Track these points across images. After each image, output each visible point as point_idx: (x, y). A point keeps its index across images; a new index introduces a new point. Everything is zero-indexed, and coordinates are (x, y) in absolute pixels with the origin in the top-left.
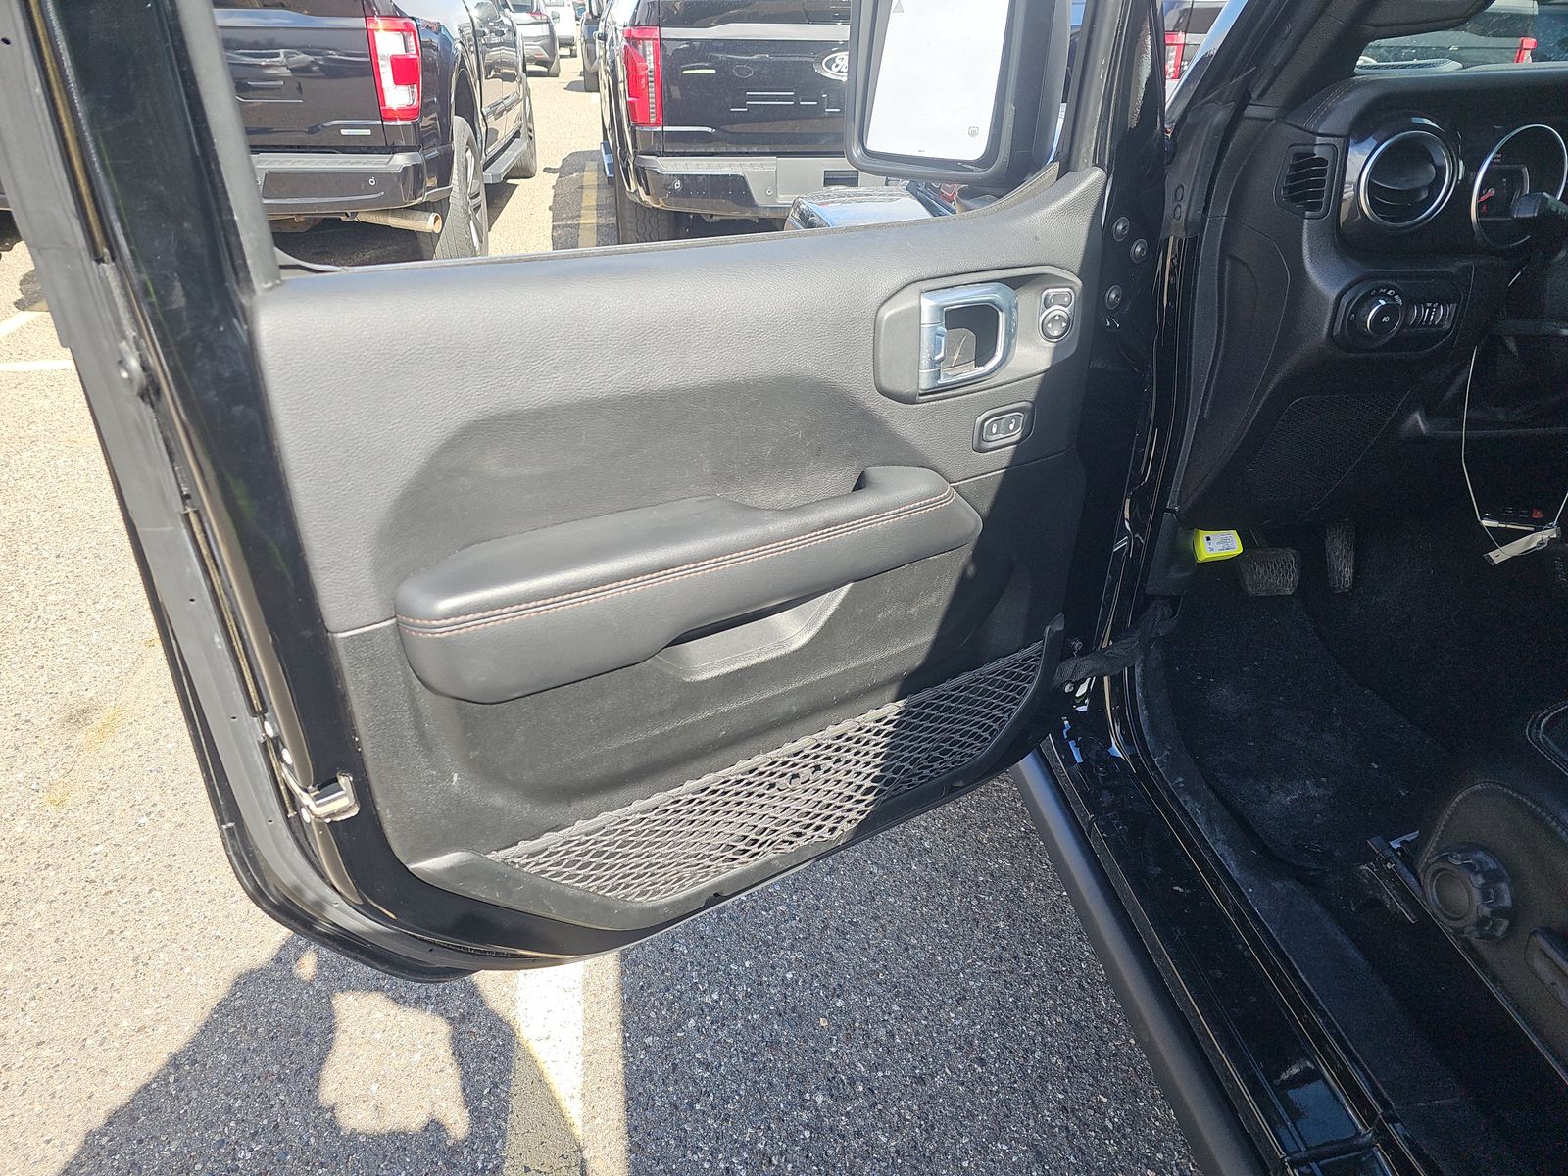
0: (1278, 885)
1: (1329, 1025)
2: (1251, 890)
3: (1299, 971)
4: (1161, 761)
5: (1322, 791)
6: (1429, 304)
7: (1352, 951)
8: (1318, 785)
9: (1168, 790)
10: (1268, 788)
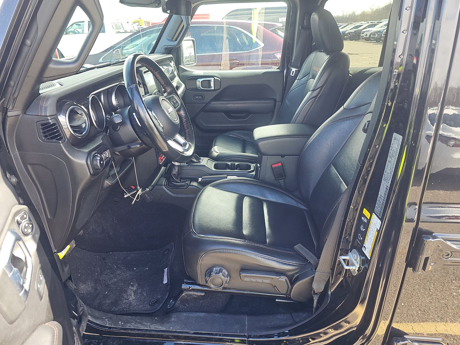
0: (173, 319)
1: (220, 335)
2: (171, 328)
3: (202, 332)
4: (109, 324)
5: (135, 287)
6: (104, 153)
7: (202, 314)
8: (133, 286)
9: (122, 329)
10: (126, 299)
